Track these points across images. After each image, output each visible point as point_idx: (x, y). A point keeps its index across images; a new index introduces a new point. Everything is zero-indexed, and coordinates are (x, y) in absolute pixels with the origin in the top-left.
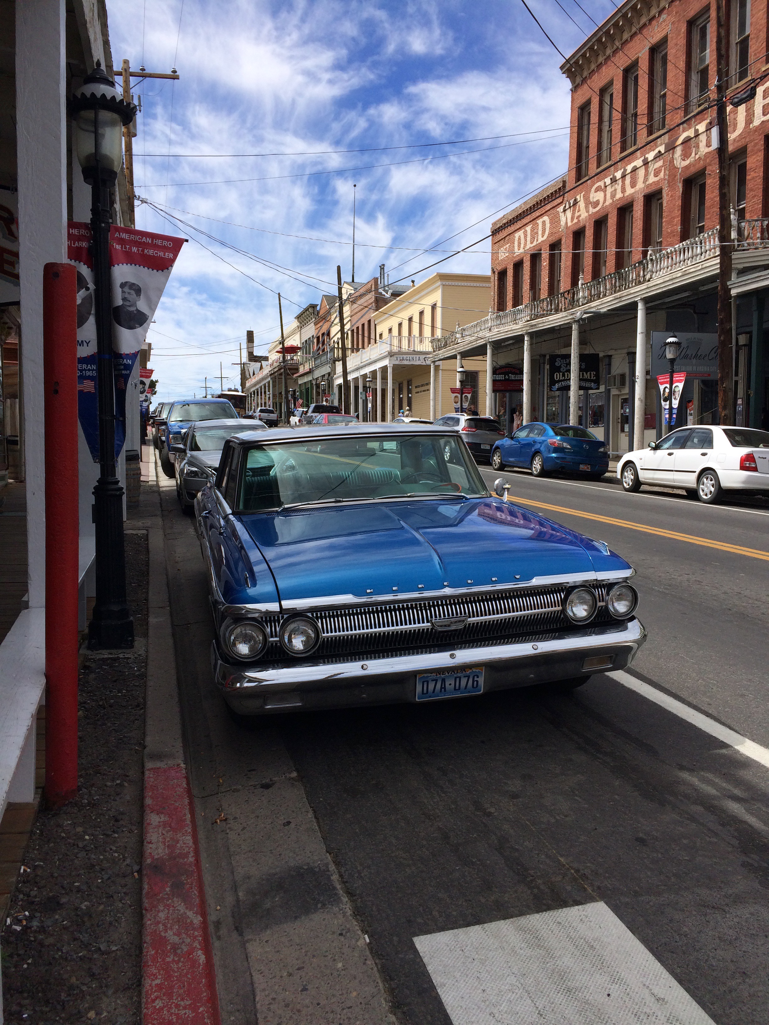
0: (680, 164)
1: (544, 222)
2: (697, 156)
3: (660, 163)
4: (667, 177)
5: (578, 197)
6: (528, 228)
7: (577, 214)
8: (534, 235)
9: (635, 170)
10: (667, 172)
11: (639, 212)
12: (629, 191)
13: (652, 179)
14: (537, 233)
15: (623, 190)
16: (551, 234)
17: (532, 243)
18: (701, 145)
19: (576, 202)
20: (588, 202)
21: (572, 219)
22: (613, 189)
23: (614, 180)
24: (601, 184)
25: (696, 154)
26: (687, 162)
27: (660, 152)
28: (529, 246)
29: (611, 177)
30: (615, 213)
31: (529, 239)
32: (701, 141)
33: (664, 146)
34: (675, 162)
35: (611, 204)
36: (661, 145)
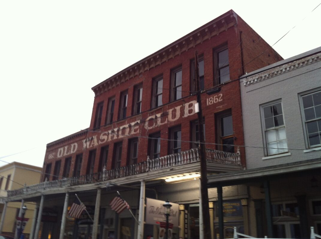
0: (148, 128)
1: (75, 146)
2: (156, 126)
3: (137, 127)
4: (141, 133)
5: (94, 137)
6: (66, 148)
7: (92, 143)
8: (69, 150)
9: (124, 129)
10: (141, 131)
11: (125, 146)
12: (121, 137)
13: (133, 133)
14: (70, 150)
15: (118, 136)
16: (78, 150)
17: (67, 153)
18: (158, 122)
19: (92, 139)
20: (98, 139)
21: (90, 145)
22: (112, 135)
23: (113, 132)
24: (107, 132)
25: (155, 125)
26: (151, 128)
27: (138, 123)
28: (65, 154)
29: (112, 130)
30: (113, 145)
31: (66, 151)
32: (158, 121)
33: (139, 121)
34: (145, 127)
35: (111, 141)
36: (138, 120)
